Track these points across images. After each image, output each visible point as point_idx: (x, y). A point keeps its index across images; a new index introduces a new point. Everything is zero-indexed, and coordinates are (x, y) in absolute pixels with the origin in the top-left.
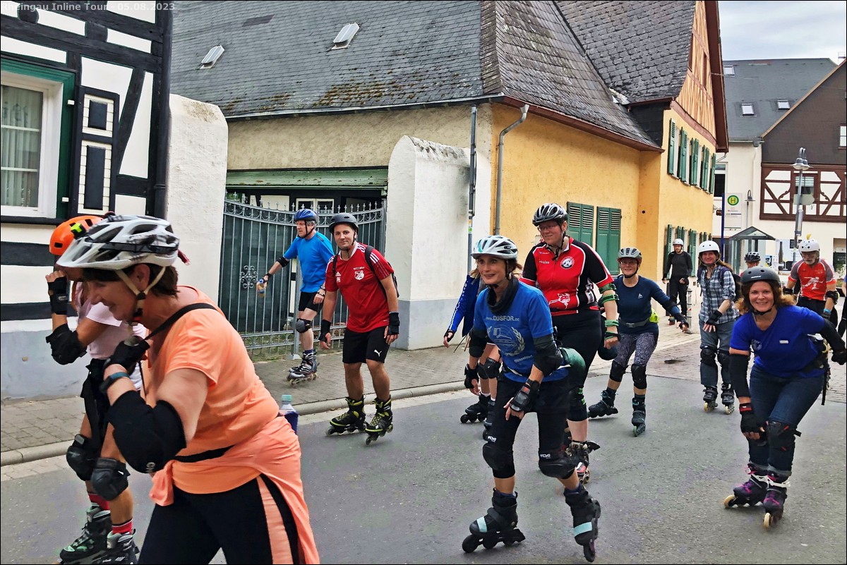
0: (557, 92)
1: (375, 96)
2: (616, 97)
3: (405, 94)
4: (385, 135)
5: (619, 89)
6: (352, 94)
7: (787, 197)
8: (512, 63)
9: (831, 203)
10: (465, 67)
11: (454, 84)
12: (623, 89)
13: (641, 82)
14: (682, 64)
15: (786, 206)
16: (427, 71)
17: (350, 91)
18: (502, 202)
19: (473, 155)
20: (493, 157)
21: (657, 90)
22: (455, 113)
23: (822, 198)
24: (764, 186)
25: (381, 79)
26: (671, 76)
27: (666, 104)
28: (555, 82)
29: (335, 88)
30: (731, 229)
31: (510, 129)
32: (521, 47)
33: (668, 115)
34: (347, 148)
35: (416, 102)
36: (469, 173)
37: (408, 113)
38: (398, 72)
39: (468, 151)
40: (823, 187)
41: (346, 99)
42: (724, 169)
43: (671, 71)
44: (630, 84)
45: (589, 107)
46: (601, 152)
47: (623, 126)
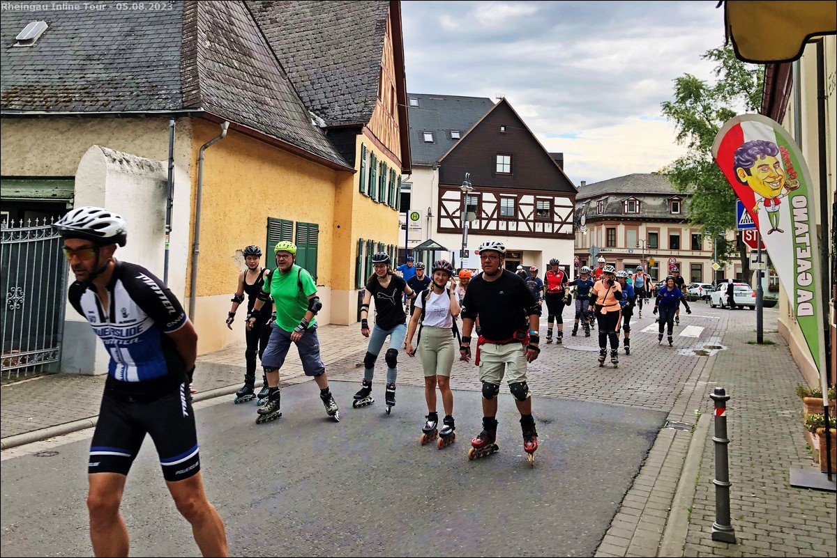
0: (259, 112)
1: (64, 101)
2: (314, 119)
3: (98, 101)
4: (75, 143)
5: (317, 112)
6: (36, 97)
7: (458, 214)
8: (213, 79)
9: (490, 219)
10: (164, 79)
11: (153, 95)
12: (321, 113)
13: (337, 108)
14: (373, 94)
15: (457, 221)
16: (124, 79)
17: (35, 93)
18: (201, 217)
19: (171, 169)
20: (193, 171)
21: (351, 115)
22: (153, 124)
23: (484, 215)
24: (440, 205)
25: (72, 83)
26: (363, 104)
27: (358, 129)
28: (256, 101)
29: (16, 89)
30: (413, 241)
31: (211, 145)
32: (223, 64)
33: (361, 139)
34: (29, 155)
35: (110, 110)
36: (167, 187)
37: (102, 121)
38: (91, 77)
39: (165, 165)
40: (485, 206)
41: (29, 102)
42: (410, 188)
43: (363, 99)
44: (328, 108)
45: (289, 128)
46: (301, 171)
47: (321, 147)
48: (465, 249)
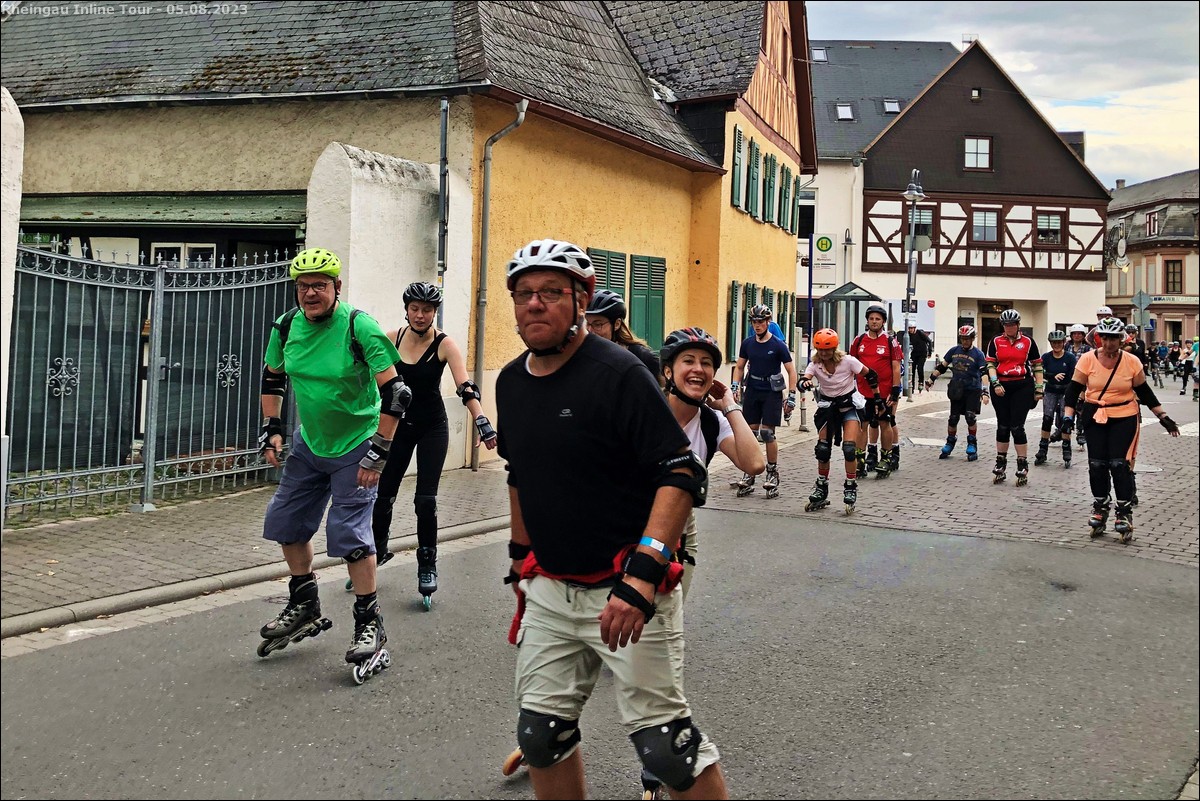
0: (572, 82)
1: (287, 77)
2: (657, 90)
3: (335, 75)
4: (303, 139)
5: (662, 78)
6: (248, 73)
7: (897, 239)
8: (503, 34)
9: (954, 247)
10: (431, 37)
11: (414, 63)
12: (668, 79)
13: (693, 70)
14: (752, 44)
15: (896, 252)
16: (372, 41)
17: (246, 67)
18: (489, 248)
19: (444, 175)
20: (475, 179)
21: (716, 81)
22: (416, 108)
23: (943, 241)
24: (867, 224)
25: (297, 50)
26: (736, 61)
27: (729, 103)
28: (568, 65)
29: (220, 62)
30: (821, 285)
31: (501, 136)
32: (517, 10)
33: (734, 119)
34: (240, 160)
35: (353, 89)
36: (438, 204)
37: (342, 106)
38: (324, 39)
39: (436, 169)
40: (944, 225)
41: (239, 80)
42: (813, 198)
43: (737, 54)
44: (679, 71)
45: (618, 106)
46: (636, 173)
47: (668, 134)
48: (912, 298)
